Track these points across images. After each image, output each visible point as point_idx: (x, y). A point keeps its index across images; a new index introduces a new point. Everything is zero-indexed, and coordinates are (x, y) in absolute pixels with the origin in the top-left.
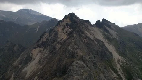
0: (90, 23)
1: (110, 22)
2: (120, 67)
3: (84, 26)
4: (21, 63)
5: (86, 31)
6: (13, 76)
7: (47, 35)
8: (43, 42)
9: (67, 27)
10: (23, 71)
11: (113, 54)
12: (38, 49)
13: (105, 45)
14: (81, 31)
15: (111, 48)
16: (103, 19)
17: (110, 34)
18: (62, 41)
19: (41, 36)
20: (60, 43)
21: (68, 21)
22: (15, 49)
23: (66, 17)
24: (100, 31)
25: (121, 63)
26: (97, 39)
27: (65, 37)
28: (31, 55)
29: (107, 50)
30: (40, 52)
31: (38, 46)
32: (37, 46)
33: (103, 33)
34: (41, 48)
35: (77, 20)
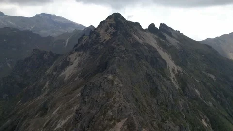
0: (141, 26)
1: (172, 29)
2: (174, 76)
3: (132, 29)
4: (55, 70)
5: (134, 35)
6: (47, 83)
7: (86, 38)
8: (82, 45)
9: (110, 28)
10: (60, 75)
11: (168, 62)
12: (76, 54)
13: (157, 52)
14: (128, 34)
15: (166, 56)
16: (161, 24)
17: (166, 40)
18: (105, 42)
19: (79, 40)
20: (103, 44)
21: (112, 21)
22: (46, 57)
23: (110, 17)
24: (154, 37)
25: (176, 72)
26: (148, 44)
27: (108, 38)
28: (68, 60)
29: (160, 57)
30: (79, 56)
31: (76, 50)
32: (74, 51)
33: (157, 40)
34: (79, 52)
35: (123, 21)
